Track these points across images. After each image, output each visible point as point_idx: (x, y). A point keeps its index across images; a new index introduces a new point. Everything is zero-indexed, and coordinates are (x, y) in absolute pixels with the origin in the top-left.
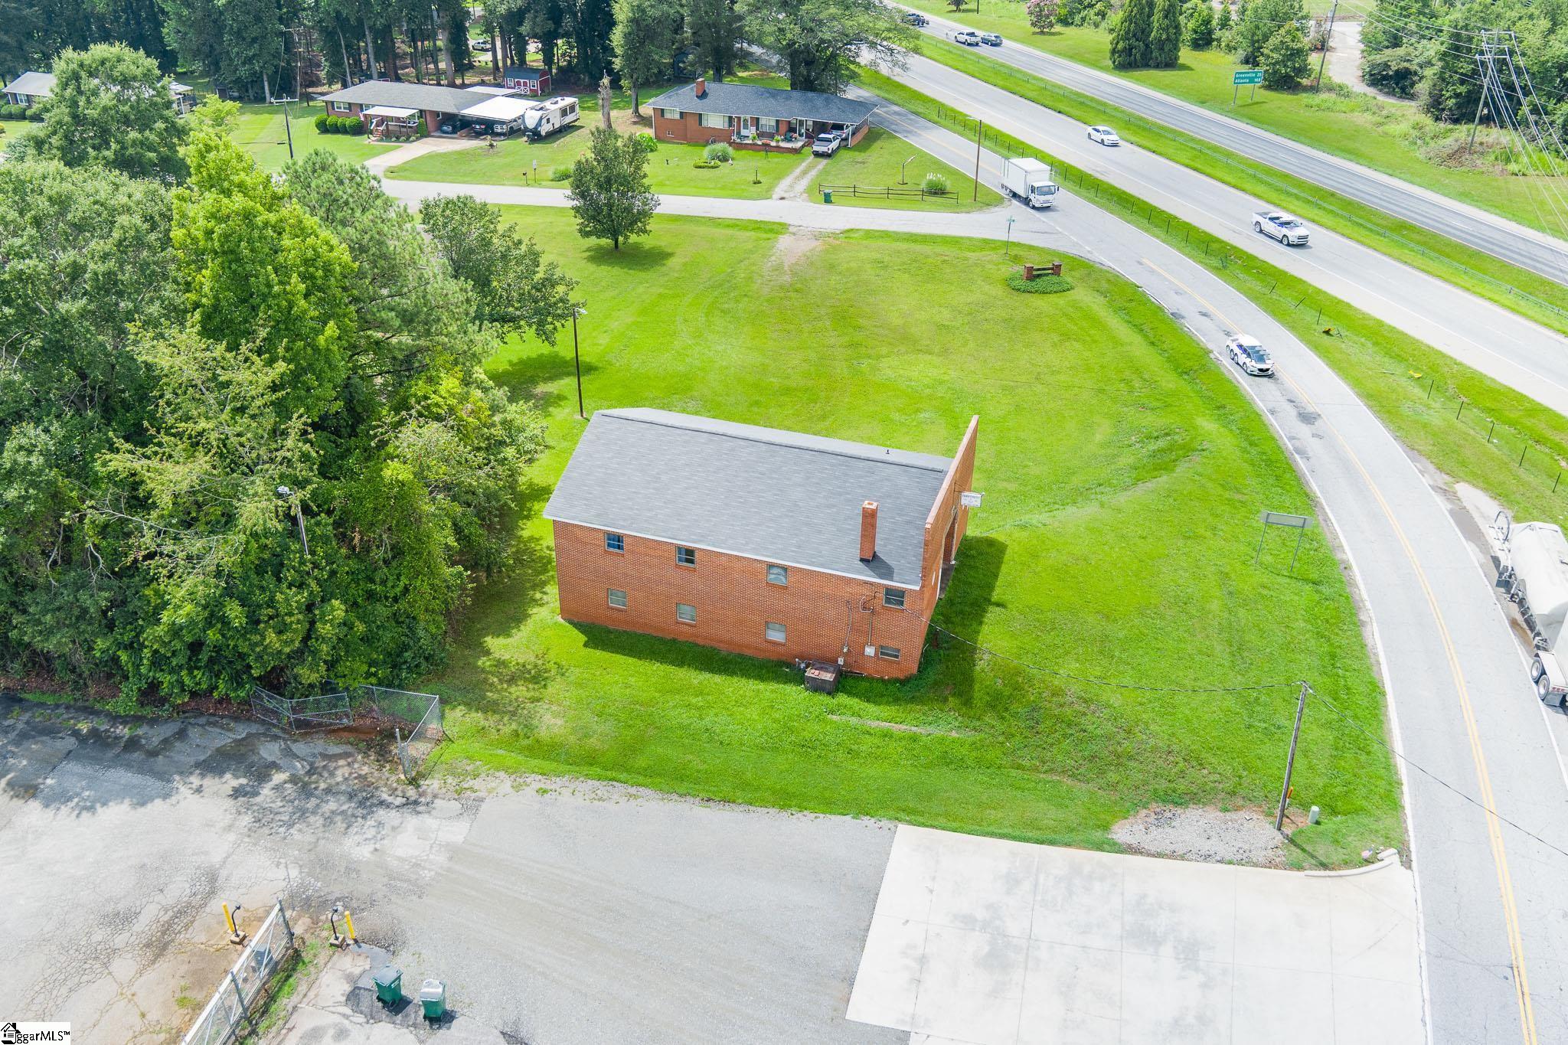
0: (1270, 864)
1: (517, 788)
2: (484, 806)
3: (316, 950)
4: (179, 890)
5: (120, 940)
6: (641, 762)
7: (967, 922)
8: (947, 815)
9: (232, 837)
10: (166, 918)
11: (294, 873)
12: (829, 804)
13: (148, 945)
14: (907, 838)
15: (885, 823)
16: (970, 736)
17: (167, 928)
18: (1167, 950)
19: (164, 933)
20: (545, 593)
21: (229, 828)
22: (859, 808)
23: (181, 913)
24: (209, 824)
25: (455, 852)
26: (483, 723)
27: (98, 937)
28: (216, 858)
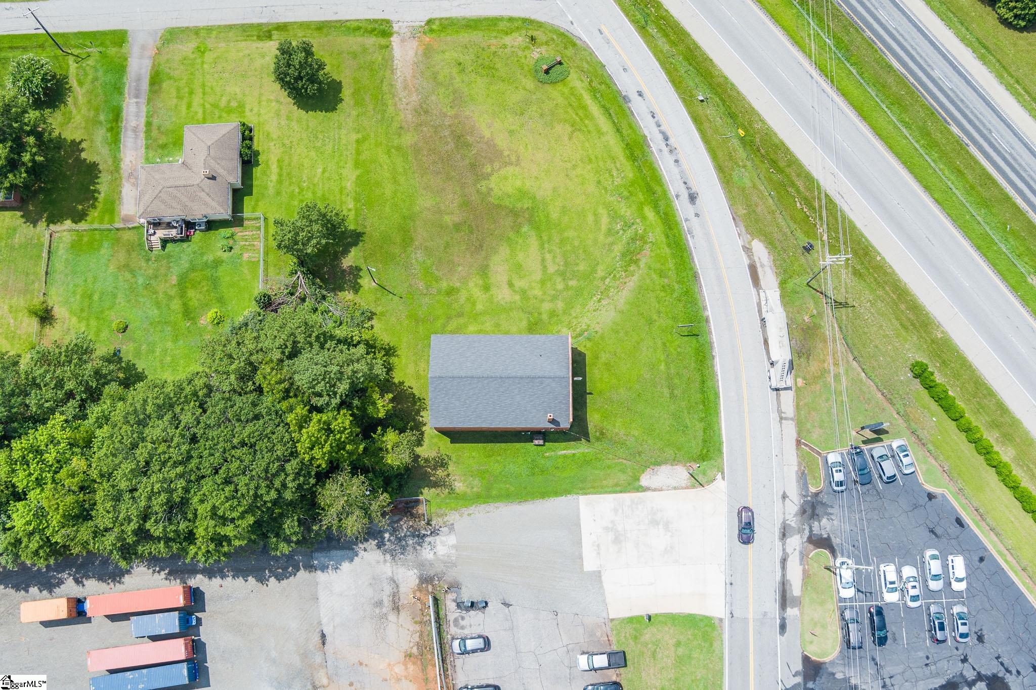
0: (687, 488)
1: (461, 516)
2: (455, 527)
3: (440, 596)
4: (388, 589)
5: (384, 610)
6: (494, 492)
7: (606, 529)
8: (593, 487)
9: (388, 564)
10: (391, 599)
11: (416, 571)
12: (557, 494)
13: (393, 609)
14: (582, 499)
15: (575, 496)
16: (590, 450)
17: (394, 602)
18: (661, 526)
19: (394, 603)
20: (422, 417)
21: (385, 561)
22: (567, 492)
23: (394, 596)
24: (378, 562)
25: (455, 547)
26: (437, 492)
27: (377, 612)
28: (390, 574)
